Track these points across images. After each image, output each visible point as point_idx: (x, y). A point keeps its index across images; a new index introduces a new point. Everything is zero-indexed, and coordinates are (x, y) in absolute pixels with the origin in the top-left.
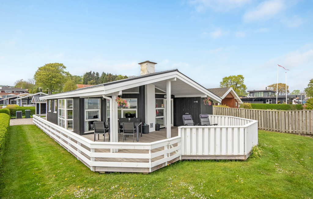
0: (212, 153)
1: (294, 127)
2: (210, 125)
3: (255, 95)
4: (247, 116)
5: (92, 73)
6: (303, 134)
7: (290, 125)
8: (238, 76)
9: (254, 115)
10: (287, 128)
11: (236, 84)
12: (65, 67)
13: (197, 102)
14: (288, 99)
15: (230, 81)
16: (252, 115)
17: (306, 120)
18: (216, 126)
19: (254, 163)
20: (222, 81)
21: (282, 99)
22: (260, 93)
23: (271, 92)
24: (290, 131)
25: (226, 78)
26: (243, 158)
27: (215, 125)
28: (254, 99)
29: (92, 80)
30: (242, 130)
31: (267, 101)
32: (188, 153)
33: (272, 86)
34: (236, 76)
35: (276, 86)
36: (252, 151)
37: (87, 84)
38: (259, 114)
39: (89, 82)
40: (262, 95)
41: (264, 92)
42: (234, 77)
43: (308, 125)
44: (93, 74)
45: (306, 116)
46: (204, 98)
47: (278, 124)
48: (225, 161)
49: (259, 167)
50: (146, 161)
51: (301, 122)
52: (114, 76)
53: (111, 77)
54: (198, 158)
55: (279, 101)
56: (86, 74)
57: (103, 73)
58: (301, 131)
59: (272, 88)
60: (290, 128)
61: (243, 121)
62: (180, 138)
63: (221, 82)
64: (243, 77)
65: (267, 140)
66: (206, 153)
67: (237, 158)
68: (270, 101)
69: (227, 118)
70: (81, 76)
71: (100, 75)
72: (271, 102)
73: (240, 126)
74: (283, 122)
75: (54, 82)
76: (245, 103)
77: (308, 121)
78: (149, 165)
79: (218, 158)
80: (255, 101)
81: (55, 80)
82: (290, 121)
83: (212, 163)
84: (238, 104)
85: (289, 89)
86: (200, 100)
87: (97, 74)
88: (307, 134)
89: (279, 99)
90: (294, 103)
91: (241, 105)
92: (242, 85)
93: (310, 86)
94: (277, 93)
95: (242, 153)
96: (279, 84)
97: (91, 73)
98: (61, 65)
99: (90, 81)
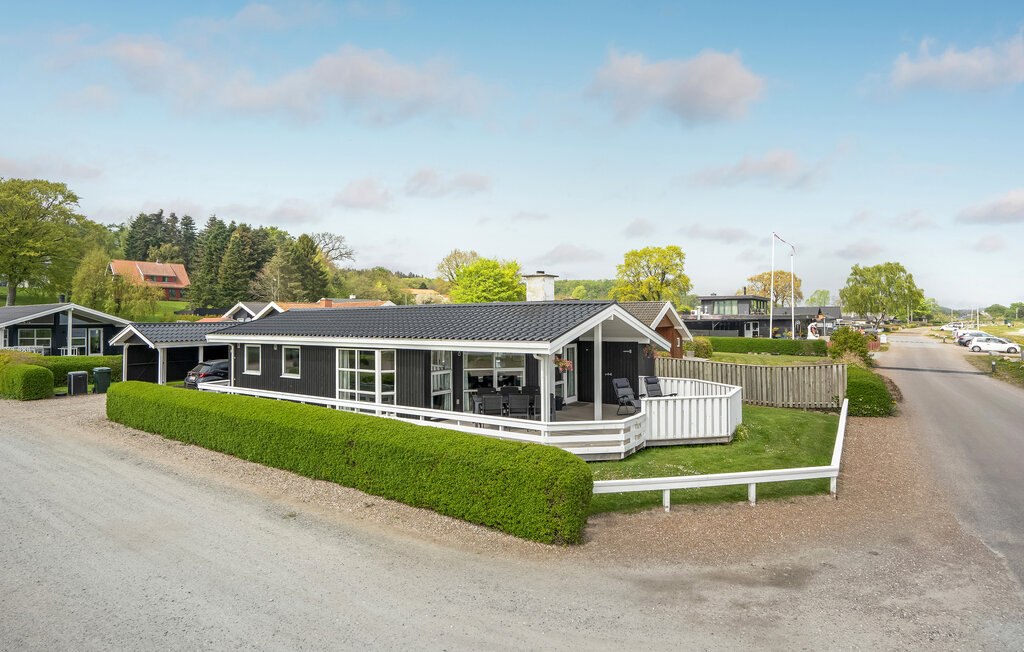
0: (686, 436)
1: (796, 396)
2: (661, 396)
3: (716, 308)
4: (715, 377)
5: (166, 216)
6: (809, 409)
7: (791, 394)
8: (669, 248)
9: (729, 374)
10: (785, 398)
11: (664, 274)
12: (74, 199)
13: (630, 351)
14: (798, 323)
15: (645, 263)
16: (724, 375)
17: (814, 382)
18: (674, 397)
19: (740, 445)
20: (623, 263)
21: (782, 322)
22: (727, 302)
23: (757, 300)
24: (791, 403)
25: (634, 254)
26: (726, 440)
27: (671, 395)
28: (716, 322)
29: (168, 245)
30: (724, 401)
31: (748, 328)
32: (655, 437)
33: (760, 278)
34: (664, 248)
35: (770, 279)
36: (736, 431)
37: (144, 257)
38: (739, 372)
39: (153, 251)
40: (732, 311)
41: (741, 300)
42: (659, 250)
43: (818, 391)
44: (168, 220)
45: (815, 377)
46: (645, 345)
47: (771, 393)
48: (702, 445)
49: (746, 449)
50: (617, 443)
51: (807, 386)
52: (256, 232)
53: (249, 235)
54: (667, 444)
55: (776, 329)
56: (139, 219)
57: (213, 220)
58: (806, 403)
59: (759, 284)
60: (791, 398)
61: (710, 386)
62: (645, 415)
63: (620, 267)
64: (683, 251)
65: (754, 419)
66: (678, 436)
67: (718, 441)
68: (755, 326)
69: (688, 383)
70: (110, 226)
71: (200, 226)
72: (758, 330)
73: (714, 396)
74: (779, 387)
75: (32, 254)
76: (698, 338)
77: (818, 384)
78: (622, 449)
79: (694, 442)
80: (717, 328)
81: (38, 245)
82: (790, 384)
83: (688, 449)
84: (681, 341)
85: (802, 289)
86: (636, 349)
87: (188, 222)
88: (817, 409)
89: (777, 322)
90: (811, 336)
91: (689, 343)
92: (680, 276)
93: (851, 284)
94: (773, 298)
95: (724, 434)
96: (776, 274)
97: (159, 216)
98: (59, 188)
99: (159, 246)
